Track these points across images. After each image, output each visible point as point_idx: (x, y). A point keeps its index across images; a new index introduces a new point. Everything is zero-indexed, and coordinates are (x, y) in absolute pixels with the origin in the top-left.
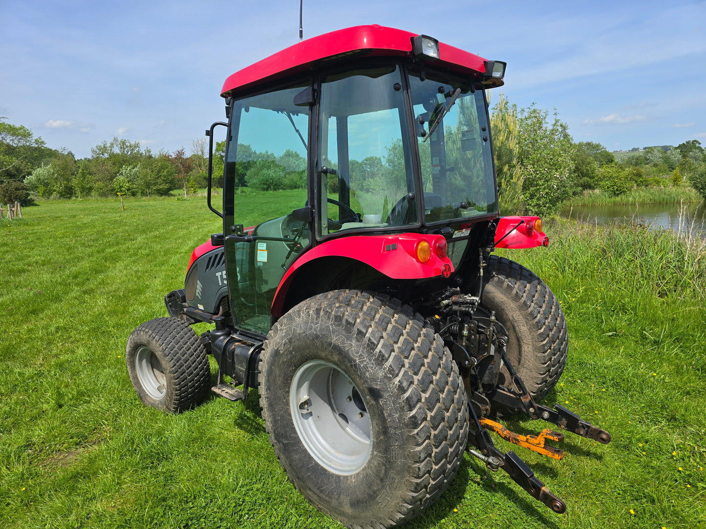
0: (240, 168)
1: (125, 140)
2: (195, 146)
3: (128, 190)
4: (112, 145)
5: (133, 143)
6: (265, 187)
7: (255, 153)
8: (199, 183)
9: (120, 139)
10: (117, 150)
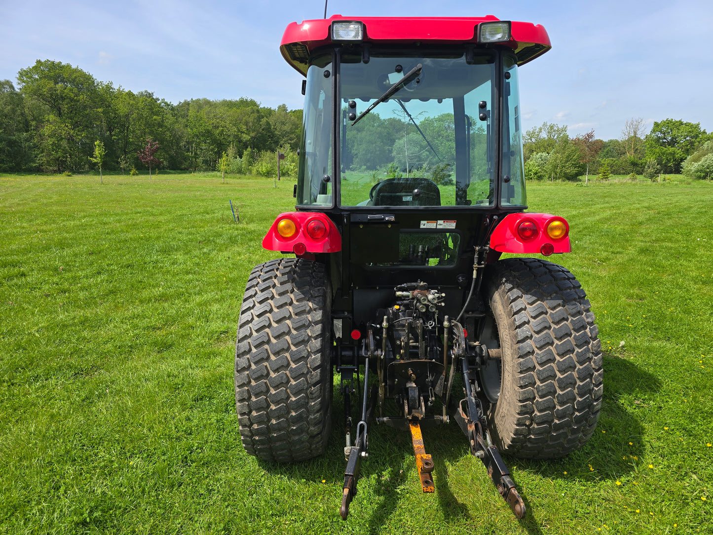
0: (678, 151)
1: (554, 125)
2: (628, 128)
3: (536, 174)
4: (541, 129)
5: (560, 127)
6: (703, 174)
7: (704, 132)
8: (623, 169)
9: (548, 124)
10: (544, 135)
